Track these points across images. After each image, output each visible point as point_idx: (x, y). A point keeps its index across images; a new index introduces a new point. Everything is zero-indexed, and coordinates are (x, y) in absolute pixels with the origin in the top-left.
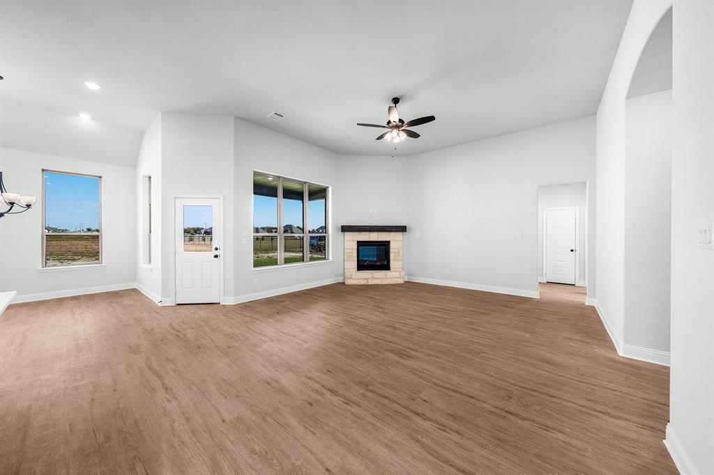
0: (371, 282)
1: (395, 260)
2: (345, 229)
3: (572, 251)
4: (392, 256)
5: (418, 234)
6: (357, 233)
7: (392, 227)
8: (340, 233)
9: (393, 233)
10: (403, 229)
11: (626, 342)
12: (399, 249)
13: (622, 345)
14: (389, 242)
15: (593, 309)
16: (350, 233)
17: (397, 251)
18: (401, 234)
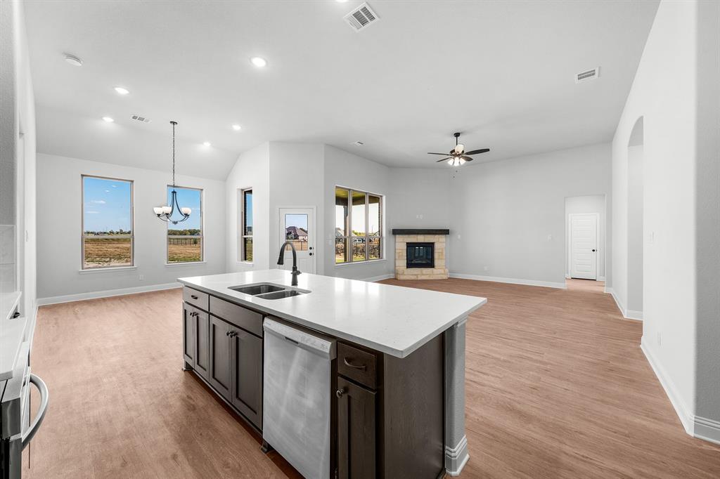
0: (420, 278)
1: (439, 259)
2: (396, 232)
3: (594, 251)
4: (436, 256)
5: (459, 237)
6: (407, 236)
7: (436, 230)
8: (392, 236)
9: (437, 236)
10: (445, 232)
11: (629, 308)
12: (442, 249)
13: (626, 311)
14: (433, 244)
15: (610, 296)
16: (401, 236)
17: (440, 251)
18: (443, 236)
